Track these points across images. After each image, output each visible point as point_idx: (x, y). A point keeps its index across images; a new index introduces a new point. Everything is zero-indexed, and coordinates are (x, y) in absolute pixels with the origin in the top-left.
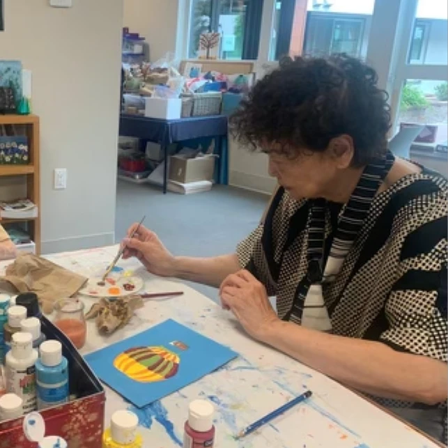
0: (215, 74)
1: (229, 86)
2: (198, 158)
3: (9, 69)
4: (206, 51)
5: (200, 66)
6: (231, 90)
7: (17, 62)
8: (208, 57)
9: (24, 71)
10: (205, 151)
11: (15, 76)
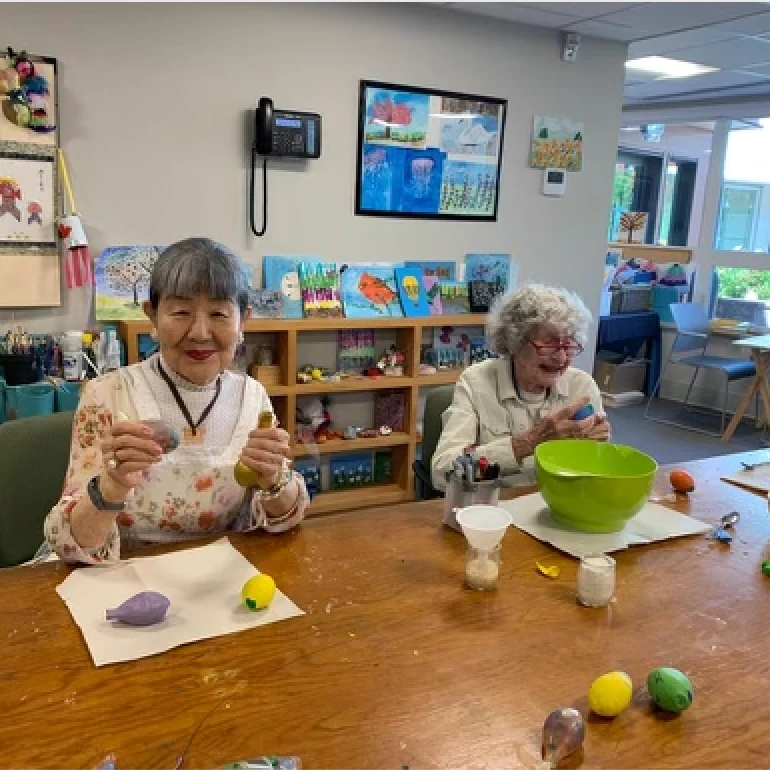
0: (642, 262)
1: (660, 277)
2: (626, 364)
3: (498, 263)
4: (627, 233)
5: (619, 251)
6: (663, 282)
7: (507, 256)
8: (630, 241)
9: (512, 265)
10: (634, 355)
11: (503, 270)
